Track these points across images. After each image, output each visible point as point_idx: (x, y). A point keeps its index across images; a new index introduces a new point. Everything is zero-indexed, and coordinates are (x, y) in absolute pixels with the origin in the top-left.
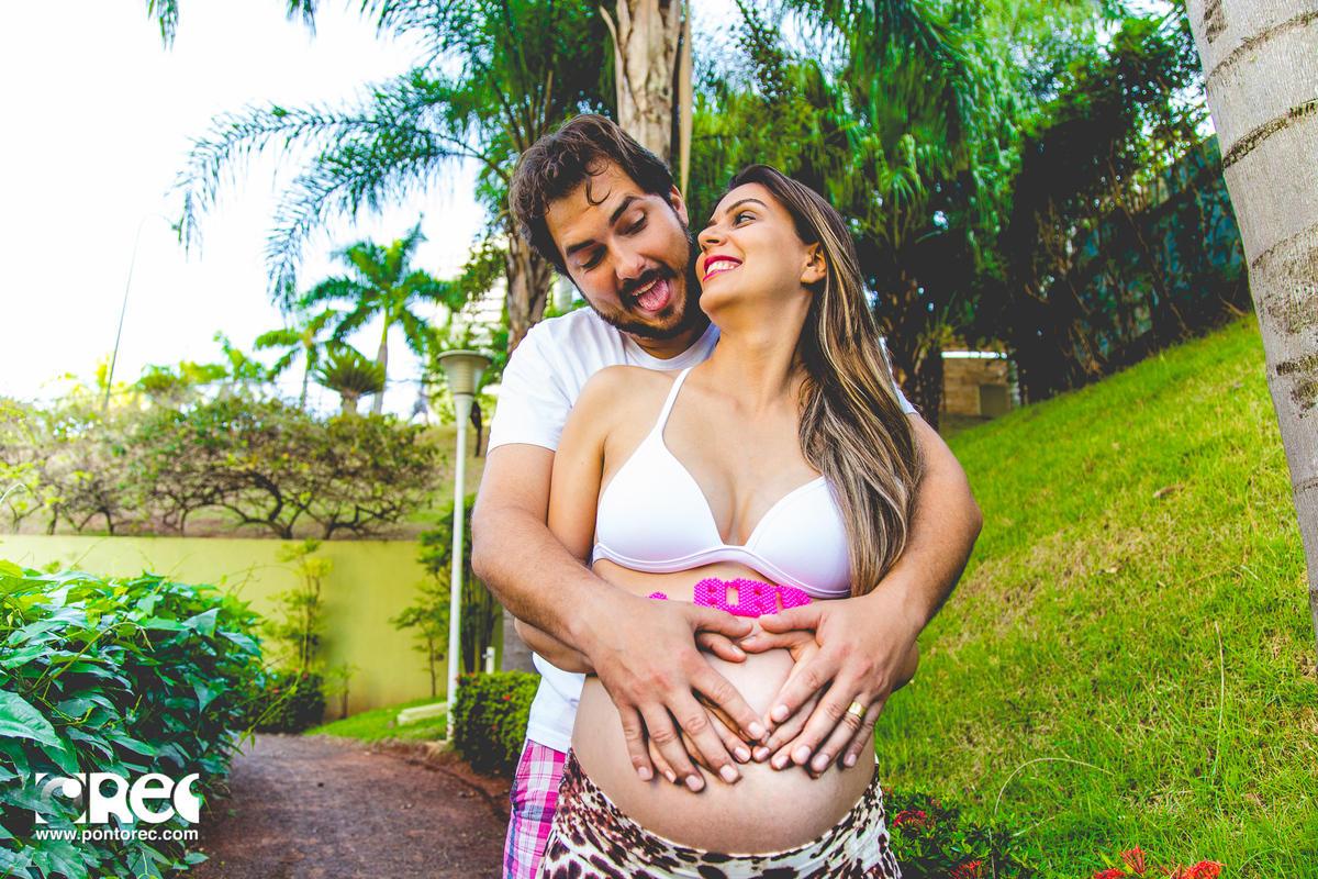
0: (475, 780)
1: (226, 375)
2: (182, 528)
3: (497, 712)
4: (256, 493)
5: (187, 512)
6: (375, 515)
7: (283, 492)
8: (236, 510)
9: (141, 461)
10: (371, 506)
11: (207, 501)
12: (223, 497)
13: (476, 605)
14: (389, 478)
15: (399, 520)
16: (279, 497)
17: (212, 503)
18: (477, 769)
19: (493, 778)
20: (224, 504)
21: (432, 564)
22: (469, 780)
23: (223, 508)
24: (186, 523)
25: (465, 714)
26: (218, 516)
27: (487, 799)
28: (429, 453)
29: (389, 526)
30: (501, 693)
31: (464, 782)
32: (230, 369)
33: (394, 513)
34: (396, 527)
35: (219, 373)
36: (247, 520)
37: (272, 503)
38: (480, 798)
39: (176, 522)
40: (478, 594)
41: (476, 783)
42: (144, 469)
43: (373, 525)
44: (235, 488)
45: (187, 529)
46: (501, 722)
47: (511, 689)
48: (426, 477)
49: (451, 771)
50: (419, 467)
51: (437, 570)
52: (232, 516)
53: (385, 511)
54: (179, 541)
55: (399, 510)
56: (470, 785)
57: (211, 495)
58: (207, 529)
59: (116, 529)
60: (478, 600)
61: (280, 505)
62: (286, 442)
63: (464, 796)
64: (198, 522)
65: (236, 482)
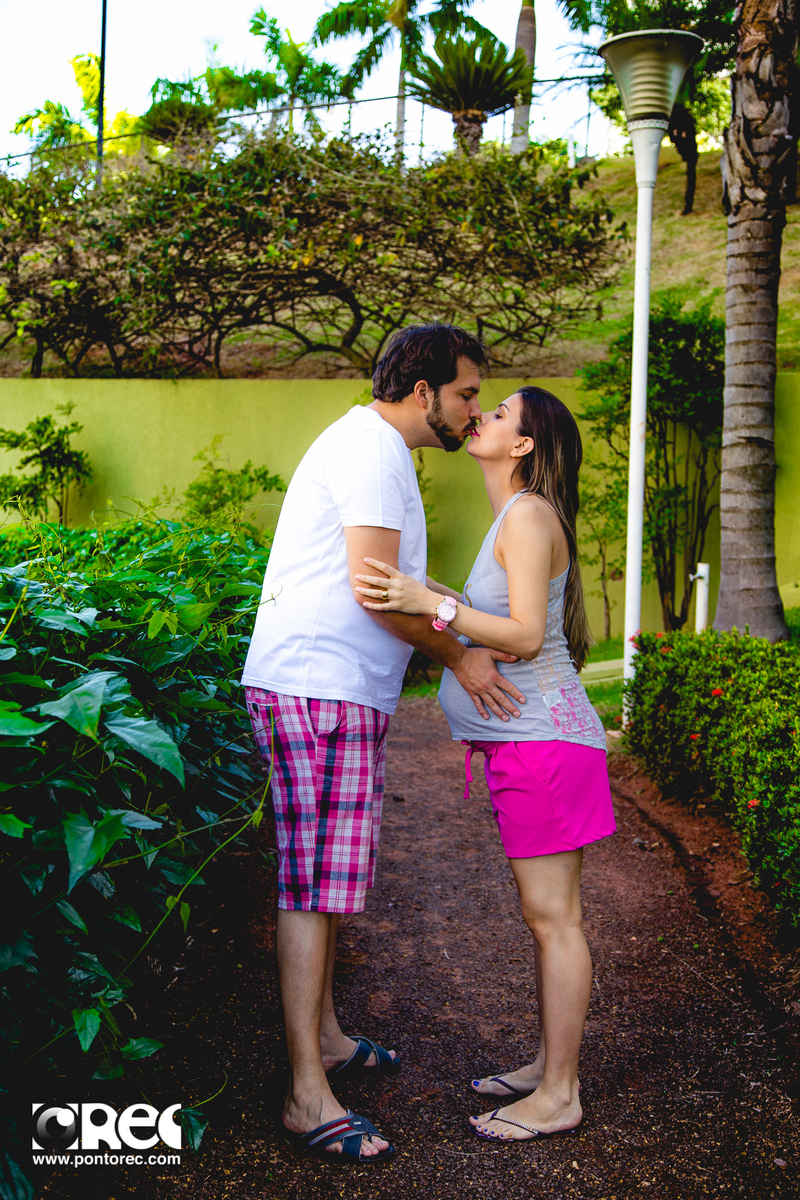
0: (663, 813)
1: (277, 91)
2: (217, 359)
3: (701, 710)
4: (322, 303)
5: (222, 336)
6: (509, 334)
7: (361, 299)
8: (292, 330)
9: (143, 258)
10: (502, 319)
11: (249, 318)
12: (273, 312)
13: (678, 489)
14: (528, 272)
15: (549, 339)
16: (356, 308)
17: (259, 321)
18: (667, 793)
19: (693, 815)
20: (274, 322)
21: (602, 421)
22: (653, 814)
23: (273, 328)
24: (223, 353)
25: (648, 700)
26: (269, 341)
27: (682, 859)
28: (597, 221)
29: (532, 352)
30: (708, 678)
31: (644, 815)
32: (282, 80)
33: (539, 329)
34: (544, 352)
35: (264, 88)
36: (311, 347)
37: (346, 319)
38: (669, 855)
39: (208, 352)
40: (681, 470)
41: (664, 820)
42: (149, 272)
43: (506, 350)
44: (289, 296)
45: (225, 361)
46: (705, 730)
47: (726, 672)
48: (593, 262)
49: (626, 791)
50: (581, 245)
51: (610, 431)
52: (287, 341)
53: (524, 328)
54: (214, 383)
55: (548, 325)
56: (654, 824)
57: (256, 306)
58: (255, 360)
59: (125, 365)
60: (681, 481)
61: (359, 321)
62: (360, 215)
63: (642, 847)
64: (241, 350)
65: (287, 286)
